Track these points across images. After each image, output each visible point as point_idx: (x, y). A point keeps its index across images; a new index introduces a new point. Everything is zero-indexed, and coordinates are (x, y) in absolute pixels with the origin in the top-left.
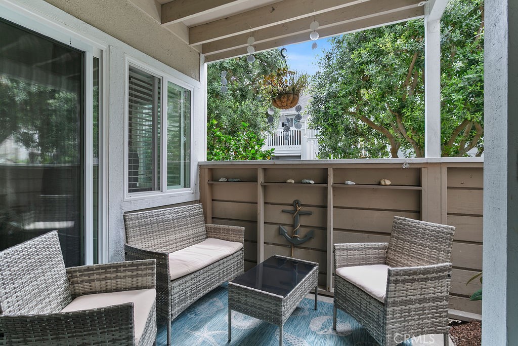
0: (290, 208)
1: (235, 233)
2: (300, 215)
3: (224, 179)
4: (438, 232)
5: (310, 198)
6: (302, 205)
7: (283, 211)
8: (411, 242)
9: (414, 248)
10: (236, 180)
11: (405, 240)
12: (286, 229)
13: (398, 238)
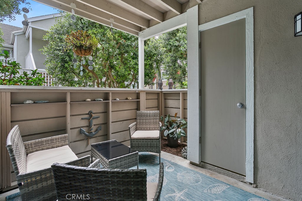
0: (87, 116)
1: (50, 142)
2: (93, 119)
3: (31, 101)
4: (155, 113)
5: (97, 109)
6: (94, 113)
7: (82, 119)
8: (146, 119)
9: (147, 121)
10: (46, 101)
11: (143, 119)
12: (84, 129)
13: (140, 119)
